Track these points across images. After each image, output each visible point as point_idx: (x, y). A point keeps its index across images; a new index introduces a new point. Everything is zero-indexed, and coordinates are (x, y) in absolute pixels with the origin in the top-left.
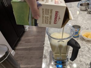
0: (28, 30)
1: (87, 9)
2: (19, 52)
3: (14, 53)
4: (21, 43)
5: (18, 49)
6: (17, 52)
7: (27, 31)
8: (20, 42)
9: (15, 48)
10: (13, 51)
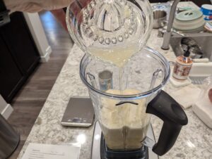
0: (49, 61)
1: (162, 24)
2: (23, 109)
3: (11, 109)
4: (29, 90)
5: (19, 103)
6: (16, 108)
7: (45, 63)
8: (27, 87)
9: (14, 100)
10: (8, 105)
